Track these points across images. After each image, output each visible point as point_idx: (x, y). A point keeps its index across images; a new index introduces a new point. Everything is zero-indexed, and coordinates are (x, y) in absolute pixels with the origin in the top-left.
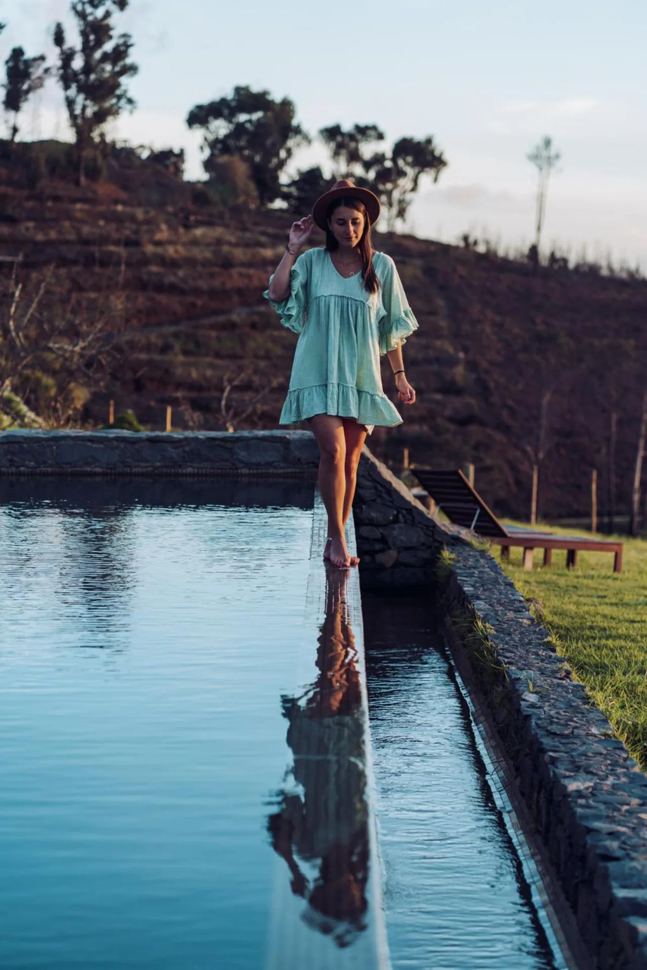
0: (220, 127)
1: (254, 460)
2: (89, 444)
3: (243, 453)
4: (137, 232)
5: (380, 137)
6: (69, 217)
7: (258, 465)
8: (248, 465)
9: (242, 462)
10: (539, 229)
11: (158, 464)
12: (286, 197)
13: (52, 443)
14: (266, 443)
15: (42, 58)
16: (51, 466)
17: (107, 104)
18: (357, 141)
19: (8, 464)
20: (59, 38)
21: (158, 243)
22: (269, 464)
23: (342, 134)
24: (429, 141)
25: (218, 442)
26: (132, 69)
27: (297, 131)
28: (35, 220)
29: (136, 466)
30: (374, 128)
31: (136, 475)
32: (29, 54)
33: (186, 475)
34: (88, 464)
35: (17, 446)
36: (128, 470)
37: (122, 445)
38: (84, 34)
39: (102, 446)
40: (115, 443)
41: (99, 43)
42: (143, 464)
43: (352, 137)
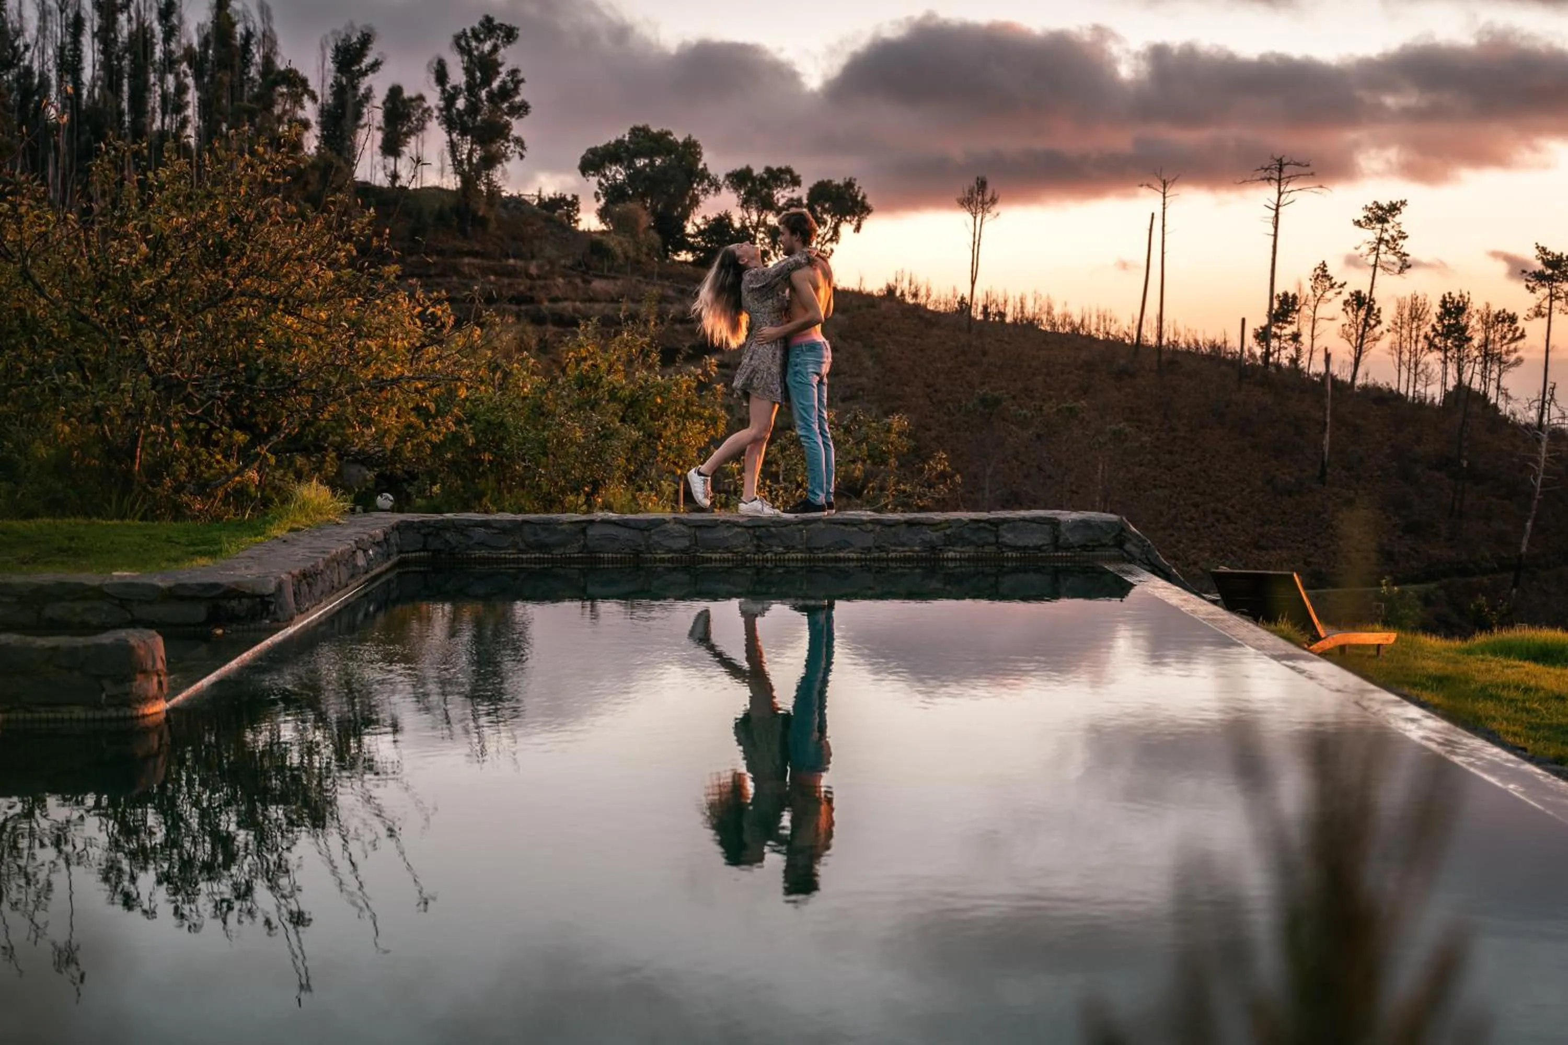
0: (618, 173)
1: (1020, 543)
2: (842, 527)
3: (1010, 536)
4: (531, 289)
5: (796, 182)
6: (457, 272)
7: (1025, 548)
8: (1015, 548)
9: (1007, 546)
10: (973, 283)
11: (917, 548)
12: (691, 248)
13: (801, 526)
14: (1035, 525)
15: (421, 98)
16: (801, 552)
17: (494, 147)
18: (770, 188)
19: (754, 550)
20: (441, 76)
21: (554, 300)
22: (1038, 548)
23: (753, 179)
24: (850, 185)
25: (982, 524)
26: (521, 110)
27: (704, 175)
28: (420, 276)
29: (894, 551)
30: (789, 171)
31: (892, 560)
32: (407, 93)
33: (948, 559)
34: (840, 550)
35: (764, 529)
36: (884, 555)
37: (878, 528)
38: (469, 71)
39: (856, 529)
40: (870, 527)
41: (487, 82)
42: (900, 549)
43: (763, 182)
